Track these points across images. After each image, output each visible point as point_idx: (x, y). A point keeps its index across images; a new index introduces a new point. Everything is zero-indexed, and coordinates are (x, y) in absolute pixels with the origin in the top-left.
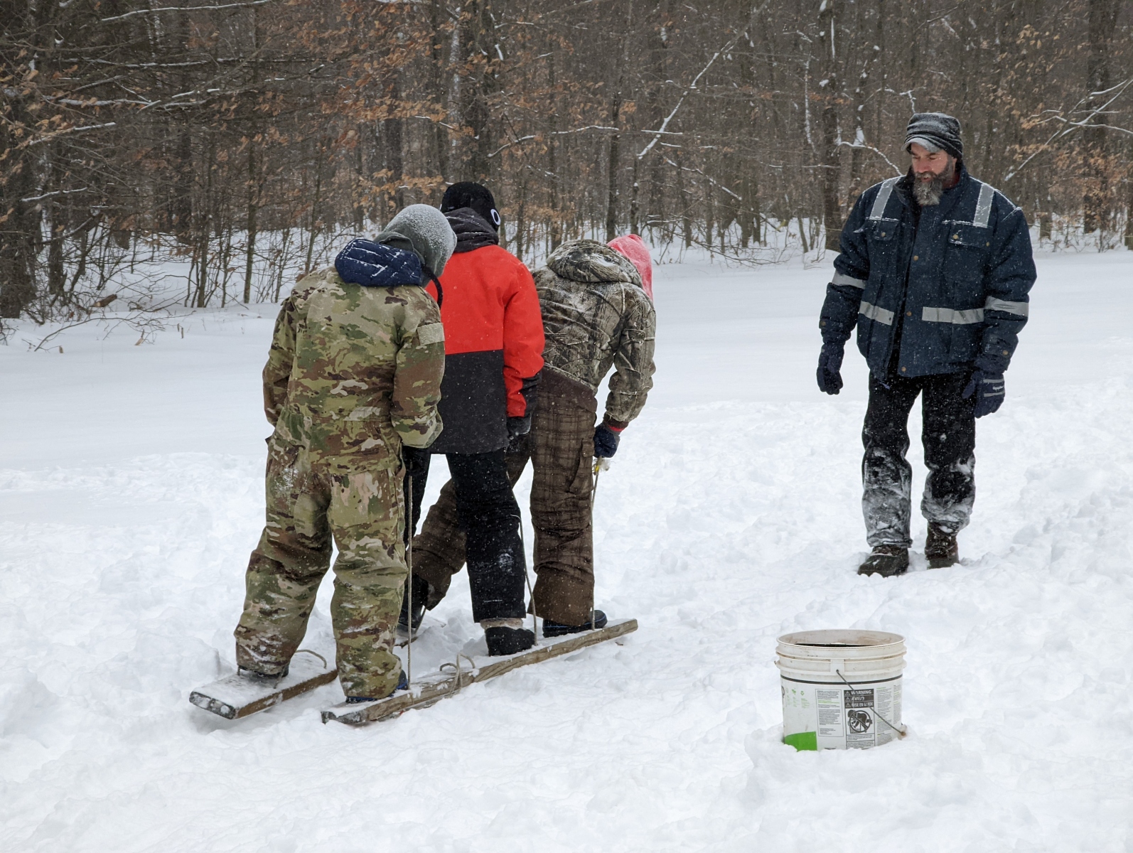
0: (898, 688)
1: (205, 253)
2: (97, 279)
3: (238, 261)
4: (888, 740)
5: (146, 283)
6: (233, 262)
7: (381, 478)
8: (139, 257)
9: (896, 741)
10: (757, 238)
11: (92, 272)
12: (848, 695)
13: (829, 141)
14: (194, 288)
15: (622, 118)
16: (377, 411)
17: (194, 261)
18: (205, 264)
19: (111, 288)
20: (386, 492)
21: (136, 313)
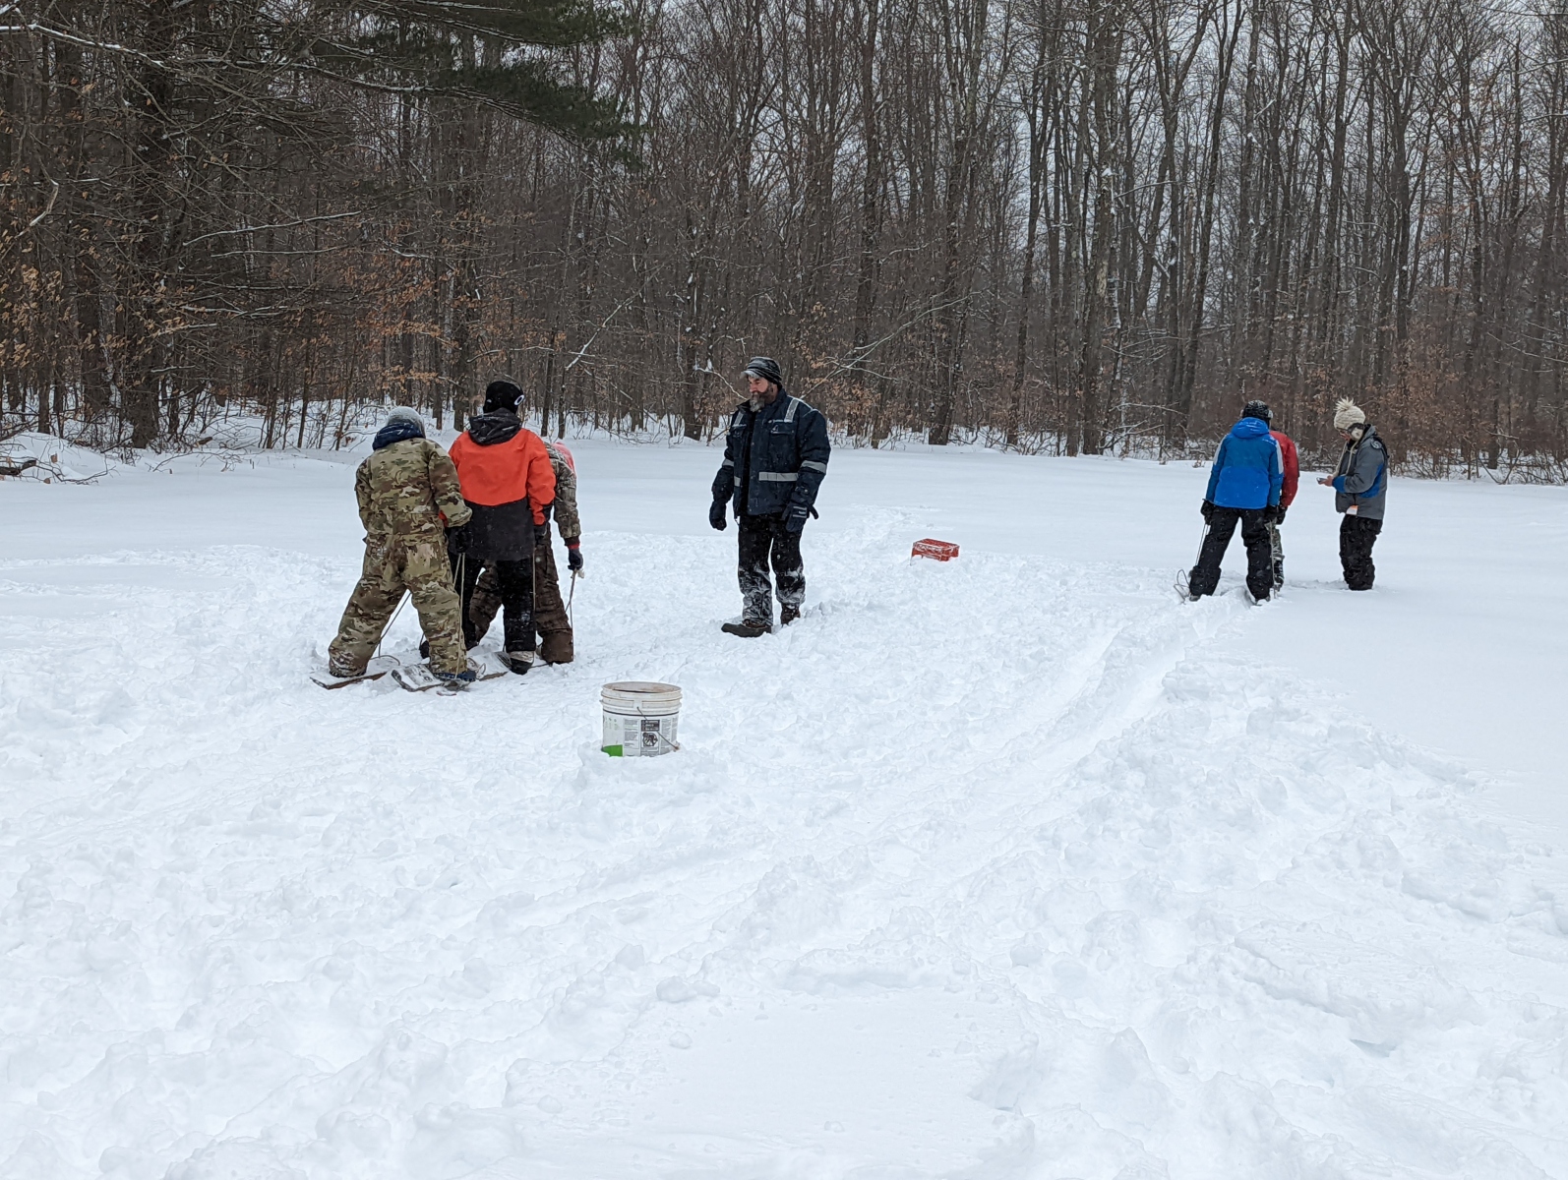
0: (675, 720)
1: (274, 413)
2: (201, 426)
3: (296, 420)
4: (668, 751)
5: (233, 430)
6: (292, 420)
7: (435, 546)
8: (230, 413)
9: (672, 752)
10: (641, 426)
11: (198, 420)
12: (644, 723)
13: (690, 367)
14: (265, 435)
15: (557, 342)
16: (429, 508)
17: (267, 418)
18: (273, 420)
19: (209, 432)
20: (439, 554)
21: (223, 450)
